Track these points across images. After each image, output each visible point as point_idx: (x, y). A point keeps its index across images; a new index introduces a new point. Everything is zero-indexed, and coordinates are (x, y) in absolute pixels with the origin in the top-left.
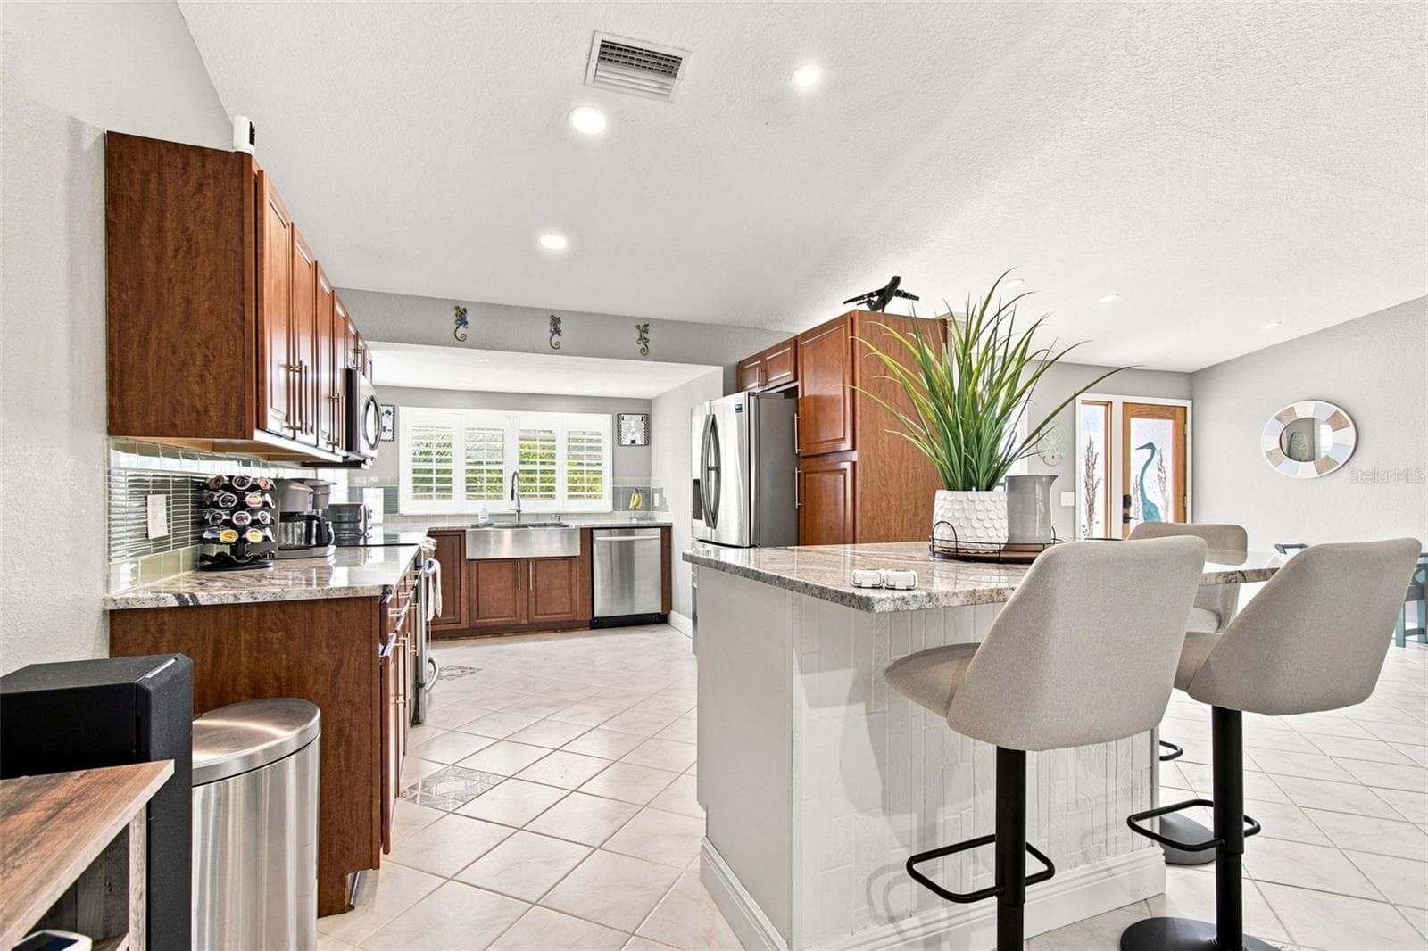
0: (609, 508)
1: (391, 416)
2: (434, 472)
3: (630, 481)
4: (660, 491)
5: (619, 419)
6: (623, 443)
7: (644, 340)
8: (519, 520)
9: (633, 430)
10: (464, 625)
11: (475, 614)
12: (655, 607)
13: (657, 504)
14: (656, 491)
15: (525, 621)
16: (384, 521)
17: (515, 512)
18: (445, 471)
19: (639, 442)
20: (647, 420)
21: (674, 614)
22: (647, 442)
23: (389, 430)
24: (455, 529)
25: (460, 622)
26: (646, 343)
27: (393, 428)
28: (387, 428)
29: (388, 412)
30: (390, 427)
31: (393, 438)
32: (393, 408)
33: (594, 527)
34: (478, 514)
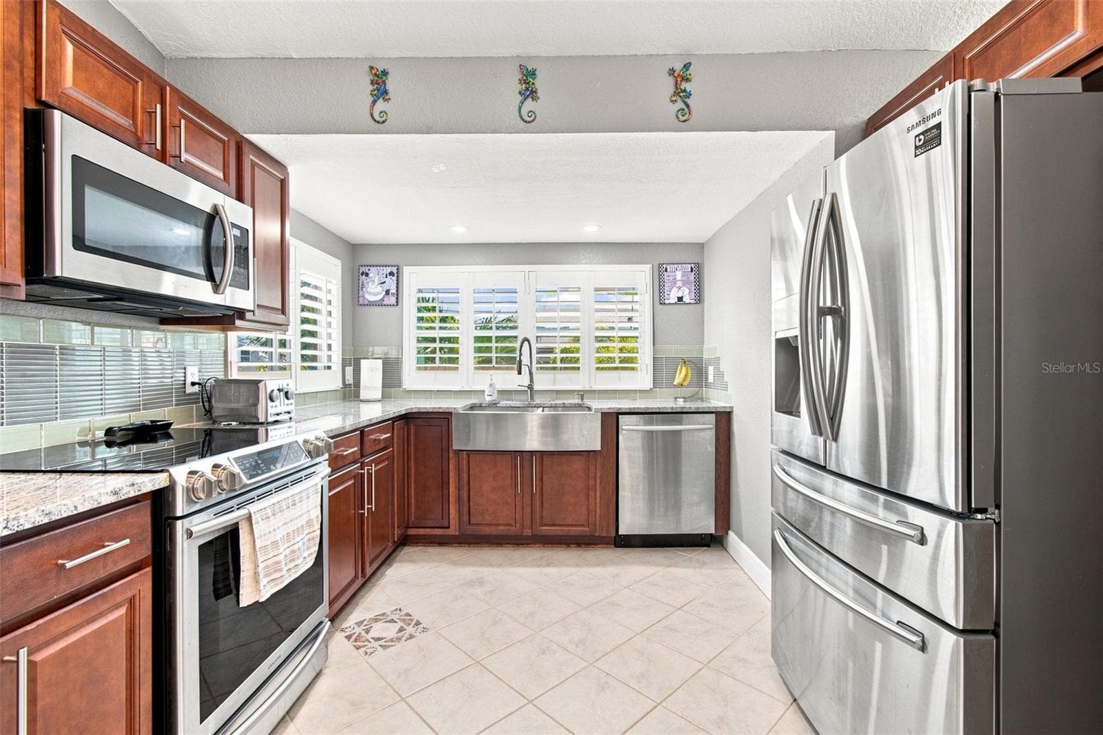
0: (648, 384)
1: (395, 278)
2: (438, 340)
3: (674, 350)
4: (717, 361)
5: (660, 273)
6: (667, 302)
7: (681, 94)
8: (532, 398)
9: (679, 284)
10: (453, 531)
11: (466, 518)
12: (706, 524)
13: (711, 379)
14: (710, 362)
15: (527, 532)
16: (382, 397)
17: (526, 389)
18: (449, 340)
19: (687, 299)
20: (698, 270)
21: (732, 536)
22: (699, 299)
23: (393, 294)
24: (441, 411)
25: (449, 527)
26: (688, 101)
27: (397, 291)
28: (391, 292)
29: (391, 274)
30: (393, 291)
31: (397, 302)
32: (397, 269)
33: (620, 411)
34: (484, 391)
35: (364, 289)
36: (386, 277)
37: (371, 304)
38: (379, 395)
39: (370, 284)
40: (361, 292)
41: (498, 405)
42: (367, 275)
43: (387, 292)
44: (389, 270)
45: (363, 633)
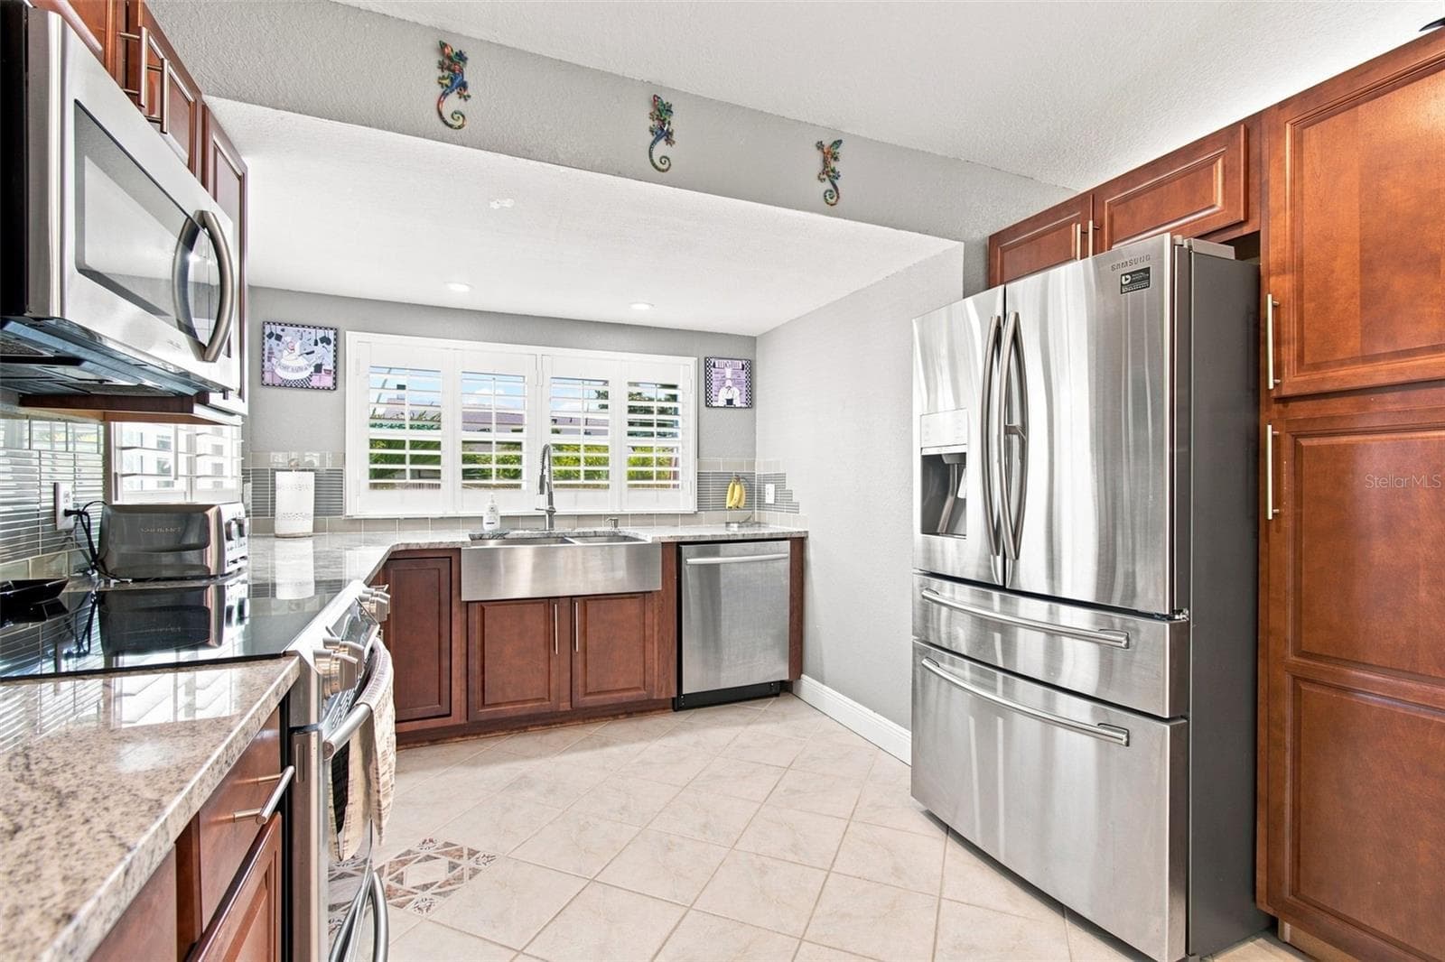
0: (690, 505)
1: (331, 348)
2: (408, 445)
3: (721, 463)
4: (779, 480)
5: (708, 366)
6: (714, 404)
7: (829, 174)
8: (551, 525)
9: (729, 383)
10: (457, 718)
11: (478, 697)
12: (781, 672)
13: (770, 499)
14: (767, 479)
15: (565, 706)
16: (315, 530)
17: (545, 513)
18: (427, 445)
19: (737, 403)
20: (749, 368)
21: (806, 680)
22: (750, 403)
23: (328, 372)
24: (442, 547)
25: (450, 715)
26: (836, 182)
27: (335, 367)
28: (324, 367)
29: (326, 340)
30: (329, 366)
31: (335, 384)
32: (335, 334)
33: (683, 540)
34: (482, 518)
35: (274, 360)
36: (316, 344)
37: (286, 385)
38: (307, 527)
39: (286, 353)
40: (267, 364)
41: (506, 536)
42: (279, 338)
43: (318, 368)
44: (321, 333)
45: (395, 885)
